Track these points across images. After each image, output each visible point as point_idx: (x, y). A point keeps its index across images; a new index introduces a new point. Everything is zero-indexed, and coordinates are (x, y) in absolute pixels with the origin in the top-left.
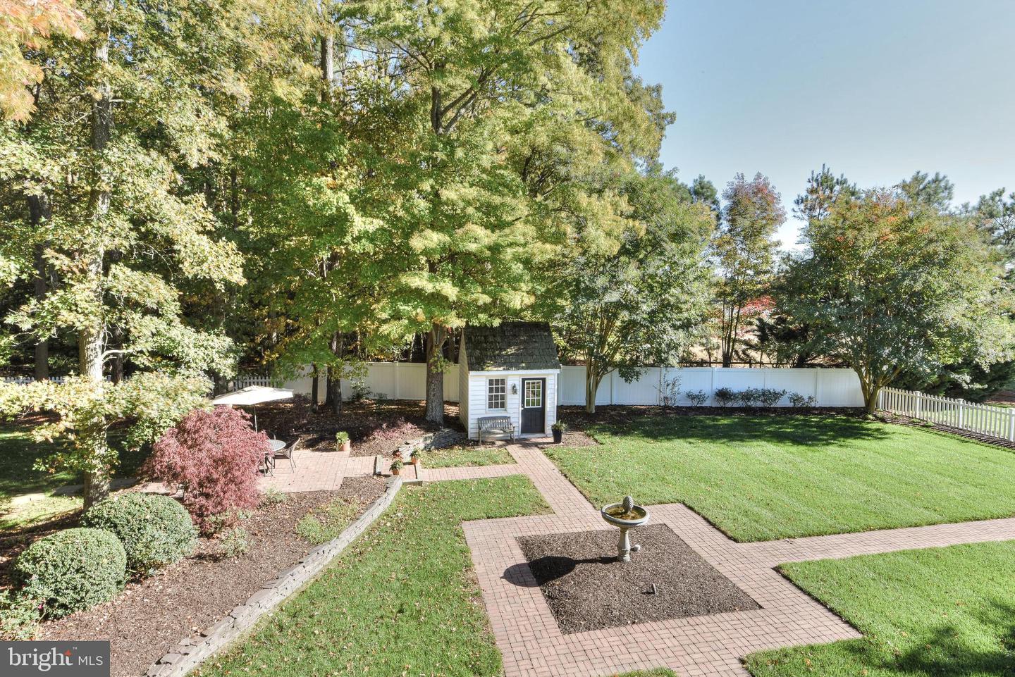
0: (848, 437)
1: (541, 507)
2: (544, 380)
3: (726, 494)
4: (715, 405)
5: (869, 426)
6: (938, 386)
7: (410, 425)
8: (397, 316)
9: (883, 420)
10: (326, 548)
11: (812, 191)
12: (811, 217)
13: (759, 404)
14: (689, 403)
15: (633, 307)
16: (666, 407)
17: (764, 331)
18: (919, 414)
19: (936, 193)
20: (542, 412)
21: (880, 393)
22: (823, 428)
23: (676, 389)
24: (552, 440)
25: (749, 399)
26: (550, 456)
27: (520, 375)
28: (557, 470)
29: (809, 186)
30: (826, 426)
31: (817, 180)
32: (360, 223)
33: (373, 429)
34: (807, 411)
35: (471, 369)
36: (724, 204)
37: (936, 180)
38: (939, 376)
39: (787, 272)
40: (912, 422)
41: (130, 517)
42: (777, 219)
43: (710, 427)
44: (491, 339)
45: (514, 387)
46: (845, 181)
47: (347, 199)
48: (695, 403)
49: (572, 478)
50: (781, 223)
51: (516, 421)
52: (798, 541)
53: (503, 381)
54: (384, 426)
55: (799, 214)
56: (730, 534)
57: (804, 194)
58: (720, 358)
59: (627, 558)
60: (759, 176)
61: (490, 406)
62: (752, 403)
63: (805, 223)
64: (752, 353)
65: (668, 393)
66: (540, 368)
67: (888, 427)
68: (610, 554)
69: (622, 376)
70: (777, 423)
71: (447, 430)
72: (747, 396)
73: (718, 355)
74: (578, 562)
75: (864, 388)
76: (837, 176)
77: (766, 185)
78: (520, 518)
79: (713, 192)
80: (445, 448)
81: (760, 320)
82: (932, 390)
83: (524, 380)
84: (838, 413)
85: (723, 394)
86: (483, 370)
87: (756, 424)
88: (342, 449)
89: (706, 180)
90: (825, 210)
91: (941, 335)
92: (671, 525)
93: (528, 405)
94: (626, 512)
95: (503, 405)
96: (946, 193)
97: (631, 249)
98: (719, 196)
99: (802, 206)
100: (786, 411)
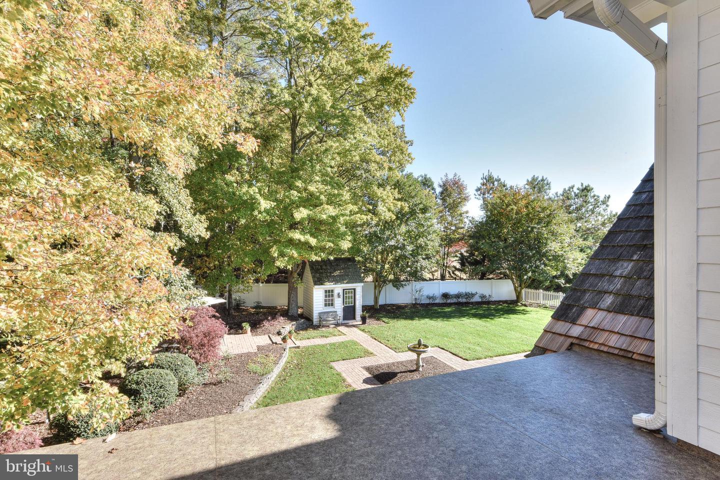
0: (510, 314)
1: (368, 353)
2: (354, 289)
3: (458, 342)
4: (442, 301)
5: (519, 308)
6: (550, 288)
7: (282, 318)
8: (282, 255)
9: (525, 305)
10: (269, 376)
11: (483, 184)
12: (484, 198)
13: (464, 300)
14: (427, 302)
15: (403, 248)
16: (416, 304)
17: (463, 260)
18: (542, 302)
19: (543, 187)
20: (354, 307)
21: (523, 291)
22: (497, 310)
23: (421, 293)
24: (361, 323)
25: (459, 298)
26: (363, 330)
27: (342, 287)
28: (369, 337)
29: (482, 181)
30: (498, 310)
31: (486, 179)
32: (265, 204)
33: (262, 320)
34: (489, 303)
35: (315, 284)
36: (438, 190)
37: (543, 180)
38: (550, 282)
39: (472, 228)
40: (539, 306)
41: (170, 364)
42: (466, 199)
43: (440, 312)
44: (324, 267)
45: (339, 294)
46: (500, 180)
47: (257, 191)
48: (431, 301)
49: (379, 340)
50: (468, 200)
51: (340, 313)
52: (494, 358)
53: (332, 291)
54: (269, 318)
55: (478, 196)
56: (464, 358)
57: (479, 186)
58: (439, 277)
59: (421, 369)
60: (455, 175)
61: (326, 305)
62: (460, 300)
63: (481, 202)
64: (457, 273)
65: (417, 296)
66: (353, 283)
67: (528, 309)
68: (412, 369)
69: (394, 286)
70: (475, 309)
71: (303, 320)
72: (458, 296)
73: (438, 275)
74: (399, 373)
75: (515, 289)
76: (495, 177)
77: (459, 180)
78: (359, 359)
79: (432, 184)
80: (302, 330)
81: (461, 254)
82: (547, 289)
83: (344, 290)
84: (504, 303)
85: (445, 296)
86: (322, 284)
87: (464, 310)
88: (246, 333)
89: (428, 177)
90: (491, 194)
91: (550, 260)
92: (435, 356)
93: (346, 304)
94: (419, 347)
95: (332, 305)
96: (547, 187)
97: (401, 216)
98: (436, 186)
99: (479, 192)
100: (478, 303)
